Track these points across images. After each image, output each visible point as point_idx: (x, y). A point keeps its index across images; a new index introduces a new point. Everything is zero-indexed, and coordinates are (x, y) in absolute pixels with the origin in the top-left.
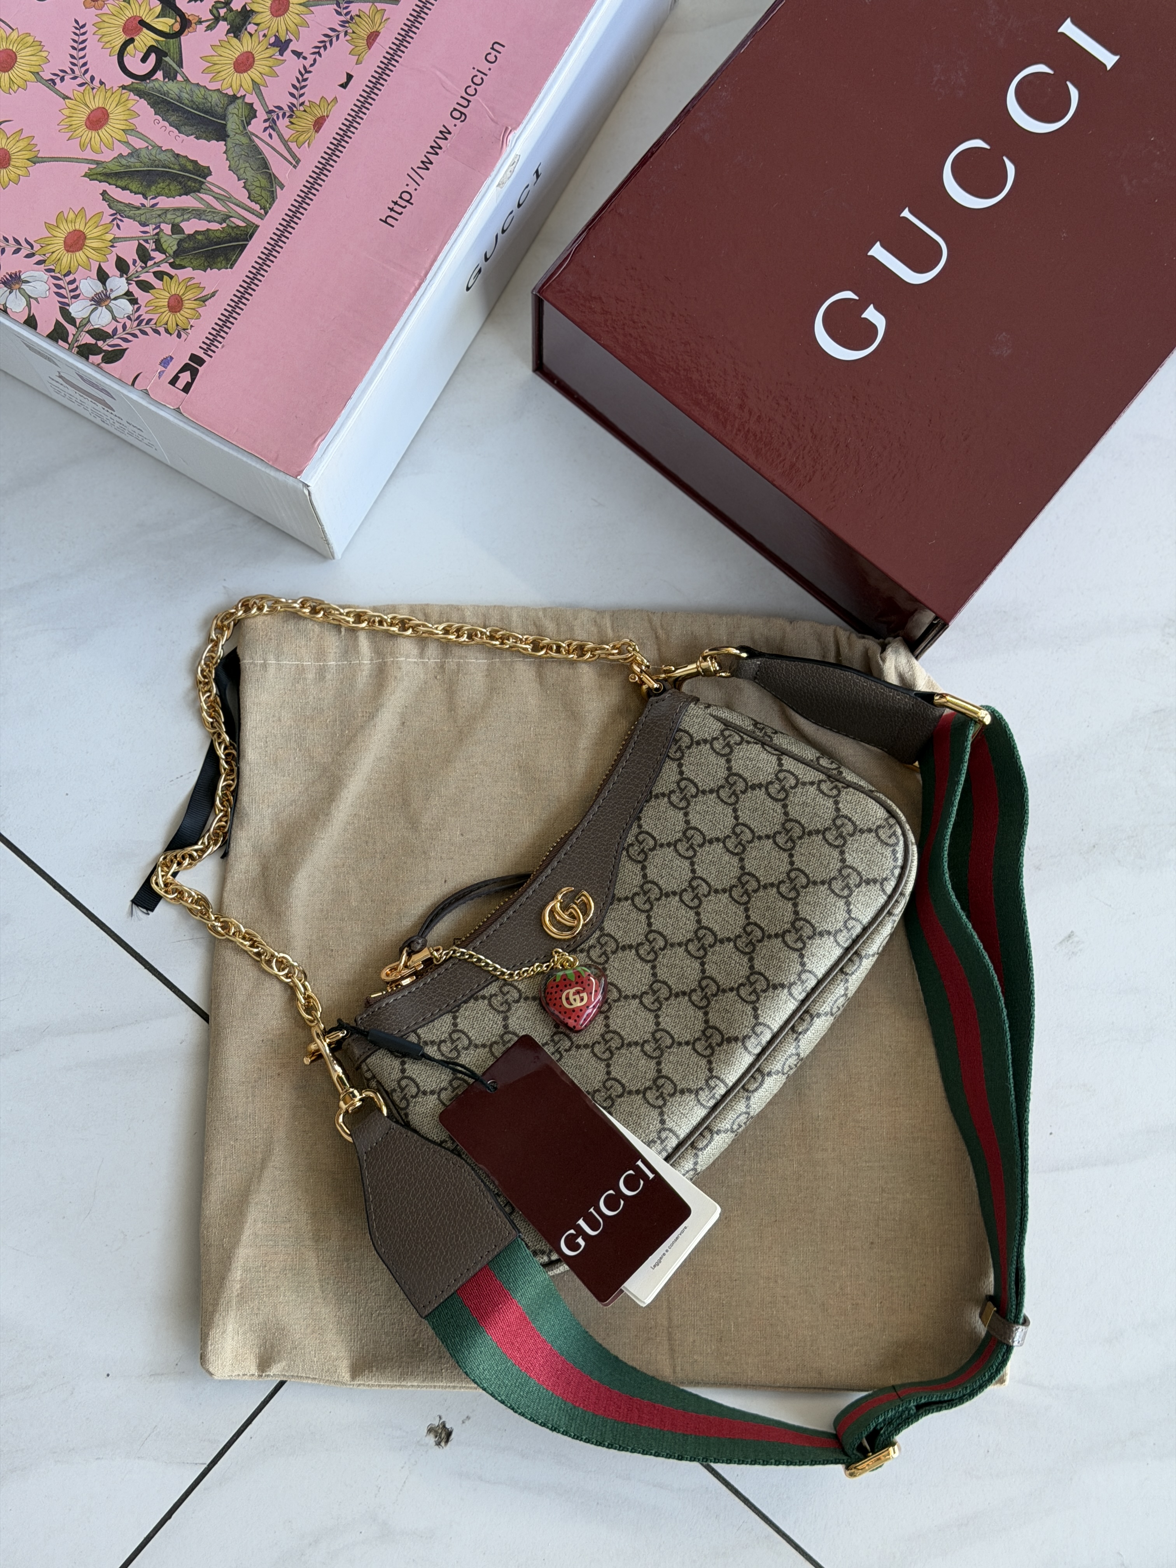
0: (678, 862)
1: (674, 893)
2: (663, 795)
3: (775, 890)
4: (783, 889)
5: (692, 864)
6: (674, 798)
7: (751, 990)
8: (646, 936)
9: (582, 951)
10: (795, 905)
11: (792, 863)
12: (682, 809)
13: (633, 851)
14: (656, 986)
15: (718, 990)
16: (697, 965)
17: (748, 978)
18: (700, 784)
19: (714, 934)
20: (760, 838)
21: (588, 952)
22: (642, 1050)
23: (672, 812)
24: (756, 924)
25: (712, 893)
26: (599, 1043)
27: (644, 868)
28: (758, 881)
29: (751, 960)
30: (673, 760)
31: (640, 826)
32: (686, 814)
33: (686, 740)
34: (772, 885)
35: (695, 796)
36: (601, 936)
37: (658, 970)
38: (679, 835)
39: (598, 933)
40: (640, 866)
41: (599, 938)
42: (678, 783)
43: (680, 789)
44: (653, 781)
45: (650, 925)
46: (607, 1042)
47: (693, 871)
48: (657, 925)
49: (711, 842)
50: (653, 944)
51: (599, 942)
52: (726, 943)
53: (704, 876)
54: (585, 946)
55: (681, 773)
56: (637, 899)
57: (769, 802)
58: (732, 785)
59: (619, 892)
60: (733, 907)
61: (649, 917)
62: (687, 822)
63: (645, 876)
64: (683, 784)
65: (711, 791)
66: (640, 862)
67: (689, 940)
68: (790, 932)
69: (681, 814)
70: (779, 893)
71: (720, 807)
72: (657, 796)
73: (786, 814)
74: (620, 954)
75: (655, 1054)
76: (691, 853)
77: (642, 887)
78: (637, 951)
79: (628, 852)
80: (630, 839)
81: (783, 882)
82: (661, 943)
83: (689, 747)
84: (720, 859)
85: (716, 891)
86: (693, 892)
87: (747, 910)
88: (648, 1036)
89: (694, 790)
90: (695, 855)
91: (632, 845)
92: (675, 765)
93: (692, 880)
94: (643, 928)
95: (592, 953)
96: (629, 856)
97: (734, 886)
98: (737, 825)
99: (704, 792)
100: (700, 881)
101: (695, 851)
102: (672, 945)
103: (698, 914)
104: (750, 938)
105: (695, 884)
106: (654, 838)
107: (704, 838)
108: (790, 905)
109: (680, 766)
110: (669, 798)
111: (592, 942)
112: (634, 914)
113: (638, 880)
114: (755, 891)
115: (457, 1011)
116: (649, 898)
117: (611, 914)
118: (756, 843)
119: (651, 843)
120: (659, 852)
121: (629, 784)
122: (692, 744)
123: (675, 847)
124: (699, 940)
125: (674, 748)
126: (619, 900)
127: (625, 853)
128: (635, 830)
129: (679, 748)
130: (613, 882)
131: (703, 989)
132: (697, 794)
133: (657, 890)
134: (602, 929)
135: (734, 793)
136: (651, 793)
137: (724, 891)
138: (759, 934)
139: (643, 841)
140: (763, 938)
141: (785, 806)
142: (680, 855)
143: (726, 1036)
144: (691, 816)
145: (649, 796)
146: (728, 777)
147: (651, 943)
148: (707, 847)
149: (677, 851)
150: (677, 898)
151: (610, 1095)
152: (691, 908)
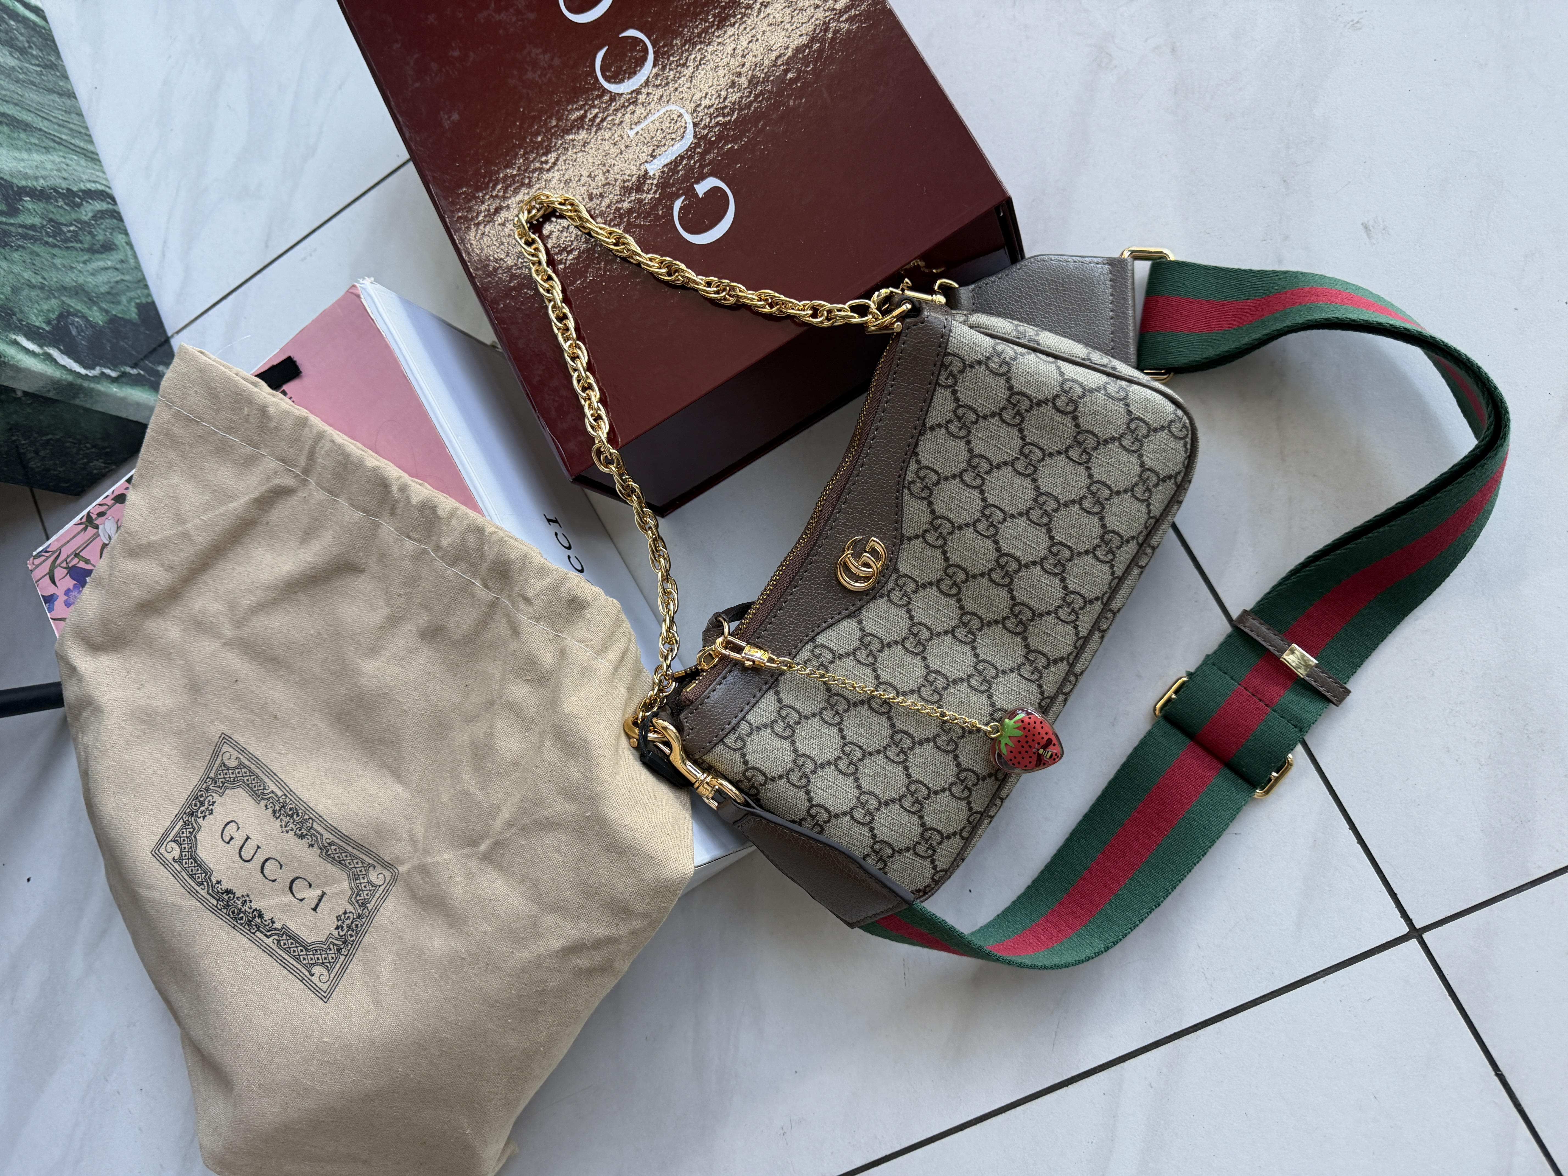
0: (967, 493)
1: (967, 525)
2: (940, 426)
3: (1077, 506)
4: (1086, 504)
5: (982, 492)
6: (952, 427)
7: (1069, 610)
8: (945, 572)
9: (882, 597)
10: (1102, 519)
11: (1090, 476)
12: (963, 437)
13: (916, 488)
14: (966, 619)
15: (1034, 614)
16: (1004, 593)
17: (1064, 599)
18: (979, 409)
19: (1017, 560)
20: (1051, 455)
21: (888, 596)
22: (970, 685)
23: (952, 443)
24: (1061, 544)
25: (1008, 519)
26: (924, 686)
27: (930, 504)
28: (1056, 499)
29: (1063, 580)
30: (946, 387)
31: (918, 462)
32: (968, 443)
33: (957, 365)
34: (1073, 502)
35: (976, 423)
36: (898, 578)
37: (964, 603)
38: (963, 465)
39: (894, 576)
40: (925, 502)
41: (896, 580)
42: (954, 412)
43: (958, 417)
44: (926, 411)
45: (947, 559)
46: (931, 684)
47: (984, 500)
48: (954, 559)
49: (998, 467)
50: (954, 578)
51: (897, 585)
52: (1032, 567)
53: (997, 503)
54: (885, 591)
55: (957, 400)
56: (928, 537)
57: (1058, 417)
58: (1015, 405)
59: (908, 531)
60: (1033, 530)
61: (944, 553)
62: (970, 451)
63: (933, 512)
64: (960, 412)
65: (993, 415)
66: (924, 498)
67: (991, 570)
68: (1100, 546)
69: (962, 444)
70: (1082, 508)
71: (1004, 430)
72: (932, 429)
73: (1077, 426)
74: (921, 593)
75: (983, 688)
76: (978, 482)
77: (931, 523)
78: (938, 587)
79: (910, 490)
80: (910, 476)
81: (1085, 497)
82: (962, 576)
83: (962, 372)
84: (1012, 484)
85: (1012, 516)
86: (987, 521)
87: (1049, 530)
88: (970, 670)
89: (973, 417)
90: (983, 484)
91: (913, 482)
92: (948, 393)
93: (984, 509)
94: (939, 564)
95: (892, 596)
96: (912, 494)
97: (1030, 508)
98: (1025, 445)
99: (985, 417)
100: (993, 509)
101: (983, 479)
102: (974, 577)
103: (996, 542)
104: (1058, 558)
105: (987, 512)
106: (936, 472)
107: (991, 465)
108: (1096, 520)
109: (954, 393)
110: (947, 429)
111: (891, 585)
112: (928, 552)
113: (926, 517)
114: (1056, 510)
115: (777, 686)
116: (941, 533)
117: (904, 555)
118: (1048, 460)
119: (935, 477)
120: (944, 485)
121: (898, 419)
122: (965, 368)
123: (961, 477)
124: (1002, 567)
125: (944, 374)
126: (910, 539)
127: (906, 491)
128: (913, 466)
129: (951, 374)
130: (899, 522)
131: (1016, 616)
132: (977, 420)
133: (948, 525)
134: (896, 570)
135: (1018, 413)
136: (924, 424)
137: (1021, 514)
138: (1067, 553)
139: (925, 476)
140: (1072, 556)
141: (1075, 418)
142: (968, 486)
143: (1051, 659)
144: (973, 444)
145: (923, 429)
146: (1010, 397)
147: (951, 577)
148: (995, 473)
149: (963, 482)
150: (971, 529)
151: (951, 738)
152: (987, 537)
